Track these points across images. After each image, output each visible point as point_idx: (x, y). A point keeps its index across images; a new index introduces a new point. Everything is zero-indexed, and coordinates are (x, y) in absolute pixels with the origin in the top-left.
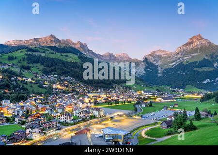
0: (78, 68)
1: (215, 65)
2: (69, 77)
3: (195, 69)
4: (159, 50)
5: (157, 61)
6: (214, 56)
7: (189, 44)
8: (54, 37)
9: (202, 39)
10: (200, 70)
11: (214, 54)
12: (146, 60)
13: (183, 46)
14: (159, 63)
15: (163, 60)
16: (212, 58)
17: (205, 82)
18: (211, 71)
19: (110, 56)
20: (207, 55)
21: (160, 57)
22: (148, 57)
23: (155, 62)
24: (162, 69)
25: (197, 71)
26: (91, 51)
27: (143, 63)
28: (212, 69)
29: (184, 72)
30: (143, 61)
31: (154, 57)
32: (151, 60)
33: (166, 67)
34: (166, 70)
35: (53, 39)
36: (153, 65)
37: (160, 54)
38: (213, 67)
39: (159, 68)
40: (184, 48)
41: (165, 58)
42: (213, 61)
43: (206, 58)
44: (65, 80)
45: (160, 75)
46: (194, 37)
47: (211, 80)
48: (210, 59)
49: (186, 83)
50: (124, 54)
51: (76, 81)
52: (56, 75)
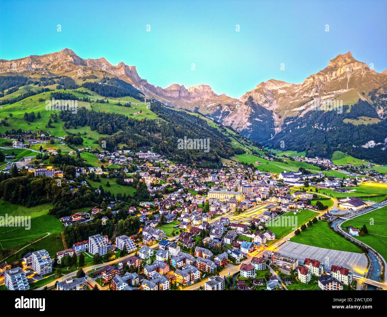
1: (380, 112)
2: (149, 152)
3: (346, 121)
4: (271, 81)
5: (271, 103)
6: (377, 95)
7: (330, 70)
8: (73, 55)
9: (354, 61)
10: (356, 123)
11: (376, 91)
12: (250, 100)
13: (319, 74)
14: (274, 107)
15: (280, 99)
16: (373, 99)
17: (366, 146)
18: (375, 124)
19: (180, 92)
20: (363, 94)
21: (274, 93)
22: (254, 95)
23: (266, 105)
24: (280, 117)
25: (350, 125)
27: (245, 107)
28: (376, 121)
29: (325, 126)
30: (246, 104)
31: (265, 95)
32: (260, 100)
33: (286, 114)
34: (288, 119)
36: (263, 110)
37: (275, 88)
38: (376, 116)
39: (275, 117)
40: (321, 78)
41: (283, 95)
42: (375, 105)
43: (363, 99)
45: (278, 130)
46: (338, 57)
47: (376, 142)
48: (370, 102)
49: (332, 148)
50: (203, 86)
52: (128, 151)
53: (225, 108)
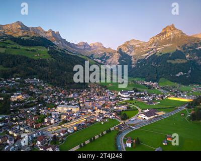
0: (48, 66)
1: (187, 56)
2: (35, 79)
3: (168, 61)
4: (133, 40)
5: (131, 52)
6: (186, 47)
7: (162, 34)
8: (22, 25)
9: (175, 29)
10: (173, 62)
11: (186, 45)
12: (120, 50)
13: (156, 36)
14: (133, 54)
15: (136, 50)
16: (184, 49)
17: (178, 75)
18: (184, 63)
19: (85, 46)
20: (179, 47)
21: (133, 47)
22: (122, 48)
23: (129, 53)
24: (135, 59)
25: (170, 63)
26: (65, 40)
27: (117, 54)
28: (185, 61)
29: (157, 64)
30: (118, 52)
31: (128, 48)
32: (125, 50)
33: (139, 57)
34: (139, 60)
35: (20, 27)
36: (127, 55)
37: (134, 44)
38: (185, 58)
39: (133, 59)
40: (158, 38)
41: (138, 48)
42: (185, 52)
43: (179, 49)
44: (31, 84)
45: (133, 66)
46: (167, 27)
47: (183, 73)
48: (183, 51)
50: (98, 43)
51: (44, 83)
52: (19, 78)
53: (108, 55)
